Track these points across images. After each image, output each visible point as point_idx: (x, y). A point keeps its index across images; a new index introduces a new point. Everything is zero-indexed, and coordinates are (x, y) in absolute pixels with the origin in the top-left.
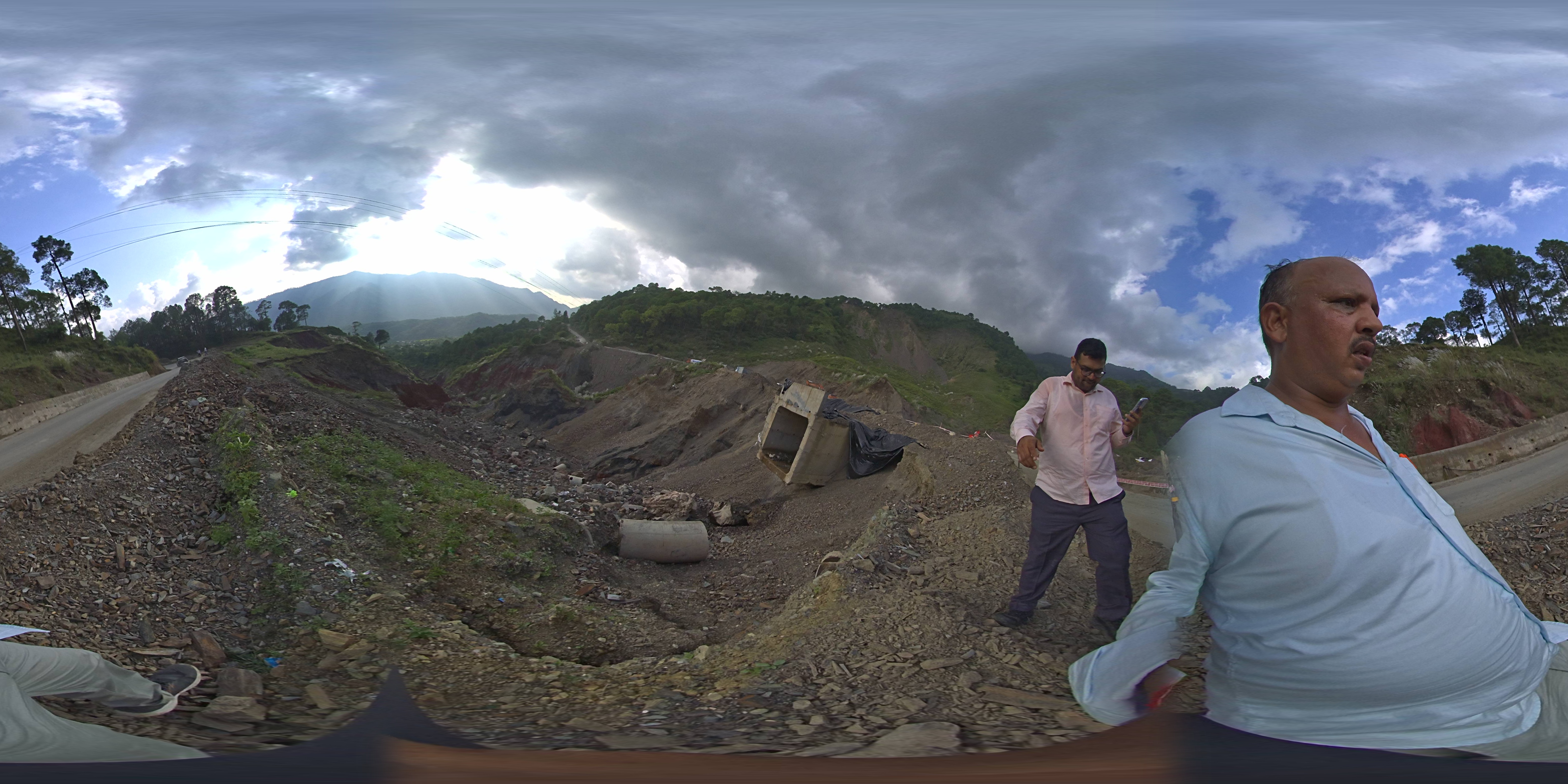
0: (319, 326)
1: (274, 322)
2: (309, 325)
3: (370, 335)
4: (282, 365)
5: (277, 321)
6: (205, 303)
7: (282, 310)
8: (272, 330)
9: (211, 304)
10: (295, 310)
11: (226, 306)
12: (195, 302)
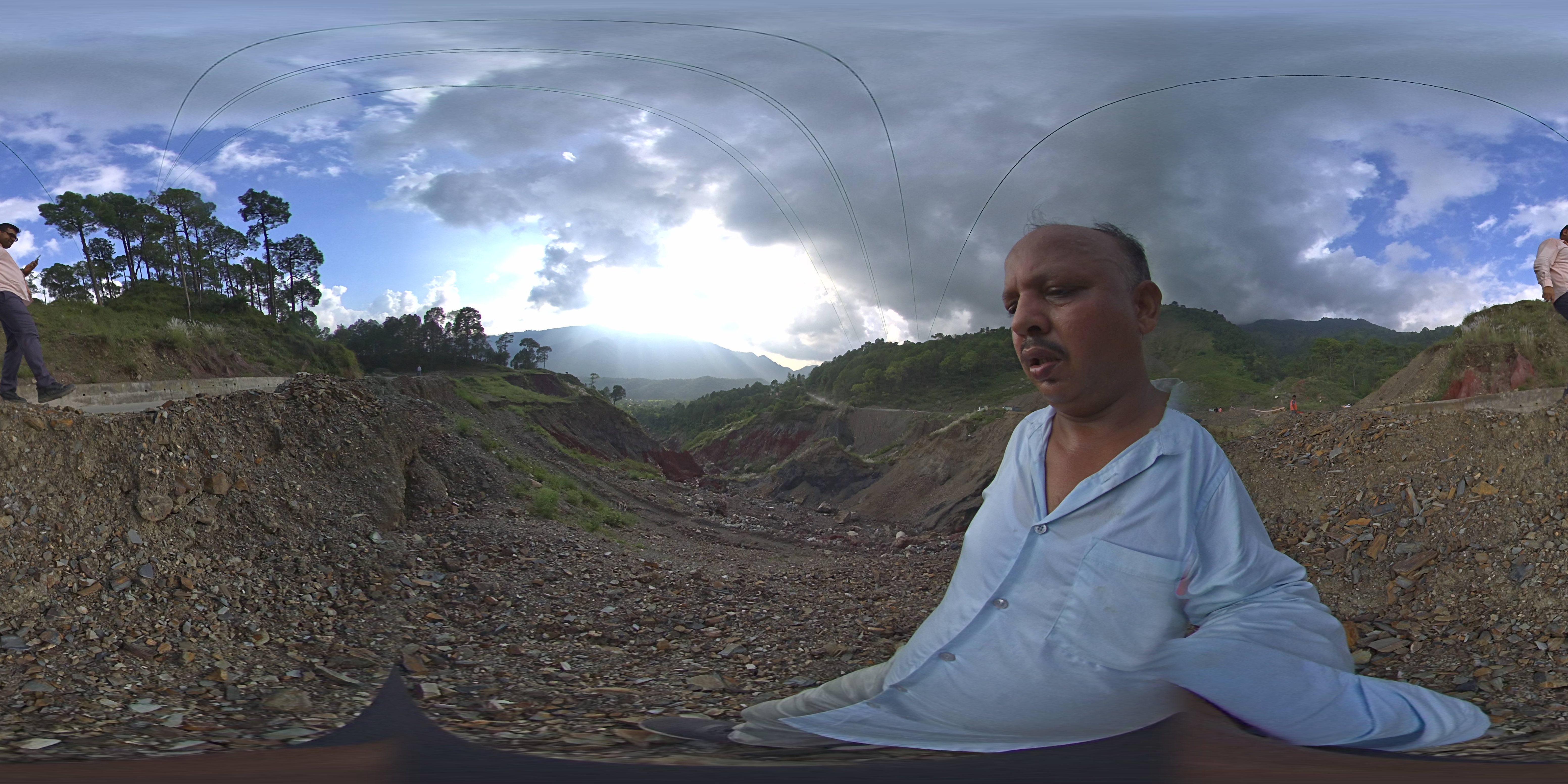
0: (558, 372)
1: (512, 358)
2: (547, 368)
3: (606, 389)
4: (520, 410)
5: (515, 357)
6: (446, 320)
7: (523, 347)
8: (509, 366)
9: (452, 322)
10: (535, 349)
11: (468, 329)
12: (437, 317)
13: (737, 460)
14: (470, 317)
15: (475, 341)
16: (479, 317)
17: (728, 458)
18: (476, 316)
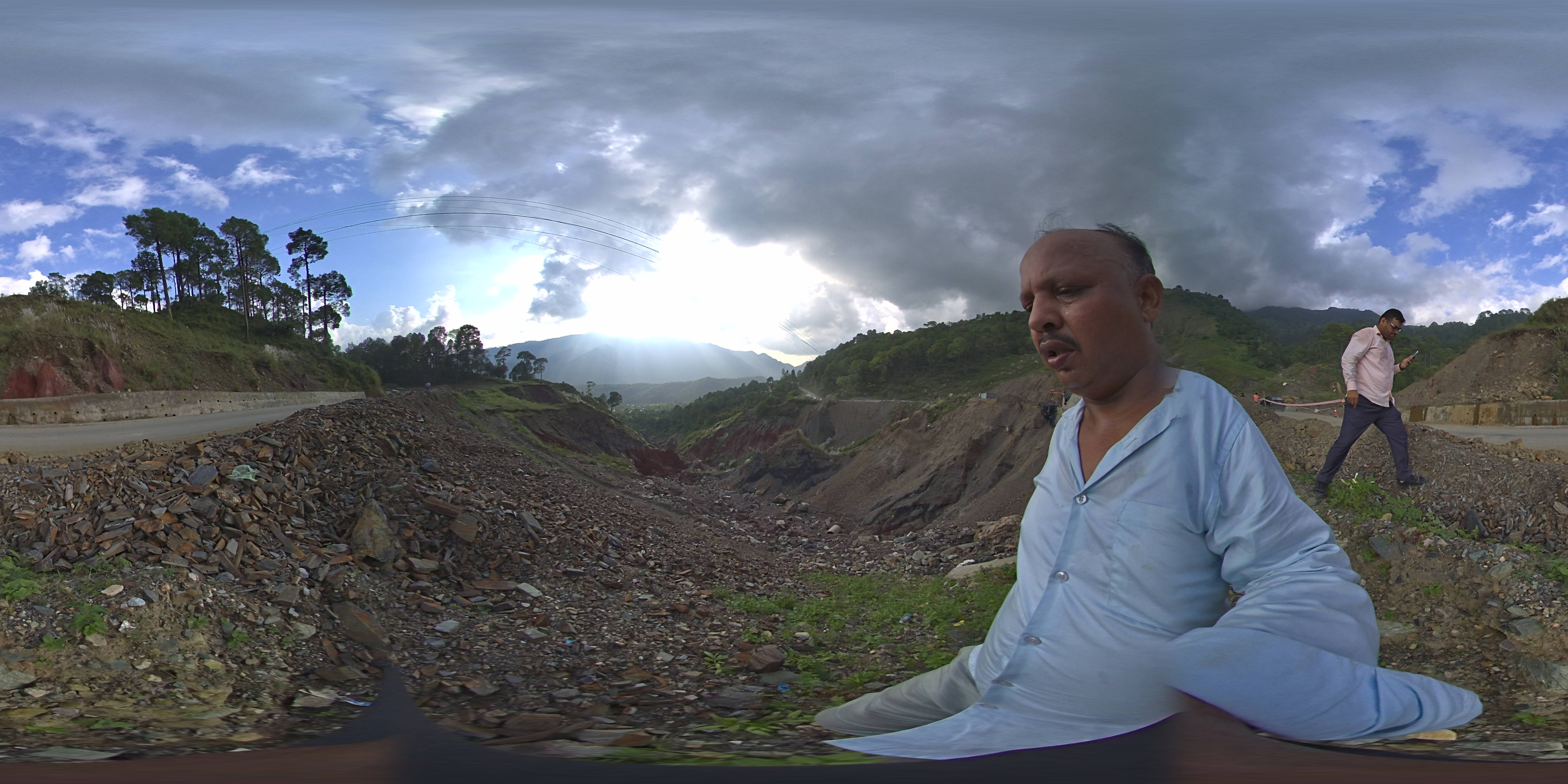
0: (554, 382)
1: (510, 370)
2: (544, 379)
3: (603, 396)
4: (512, 416)
5: (514, 370)
6: (448, 338)
7: (520, 360)
8: (507, 378)
9: (454, 340)
10: (532, 361)
11: (468, 345)
12: (439, 335)
13: (723, 457)
14: (469, 334)
15: (475, 357)
16: (478, 333)
17: (715, 455)
18: (475, 332)
